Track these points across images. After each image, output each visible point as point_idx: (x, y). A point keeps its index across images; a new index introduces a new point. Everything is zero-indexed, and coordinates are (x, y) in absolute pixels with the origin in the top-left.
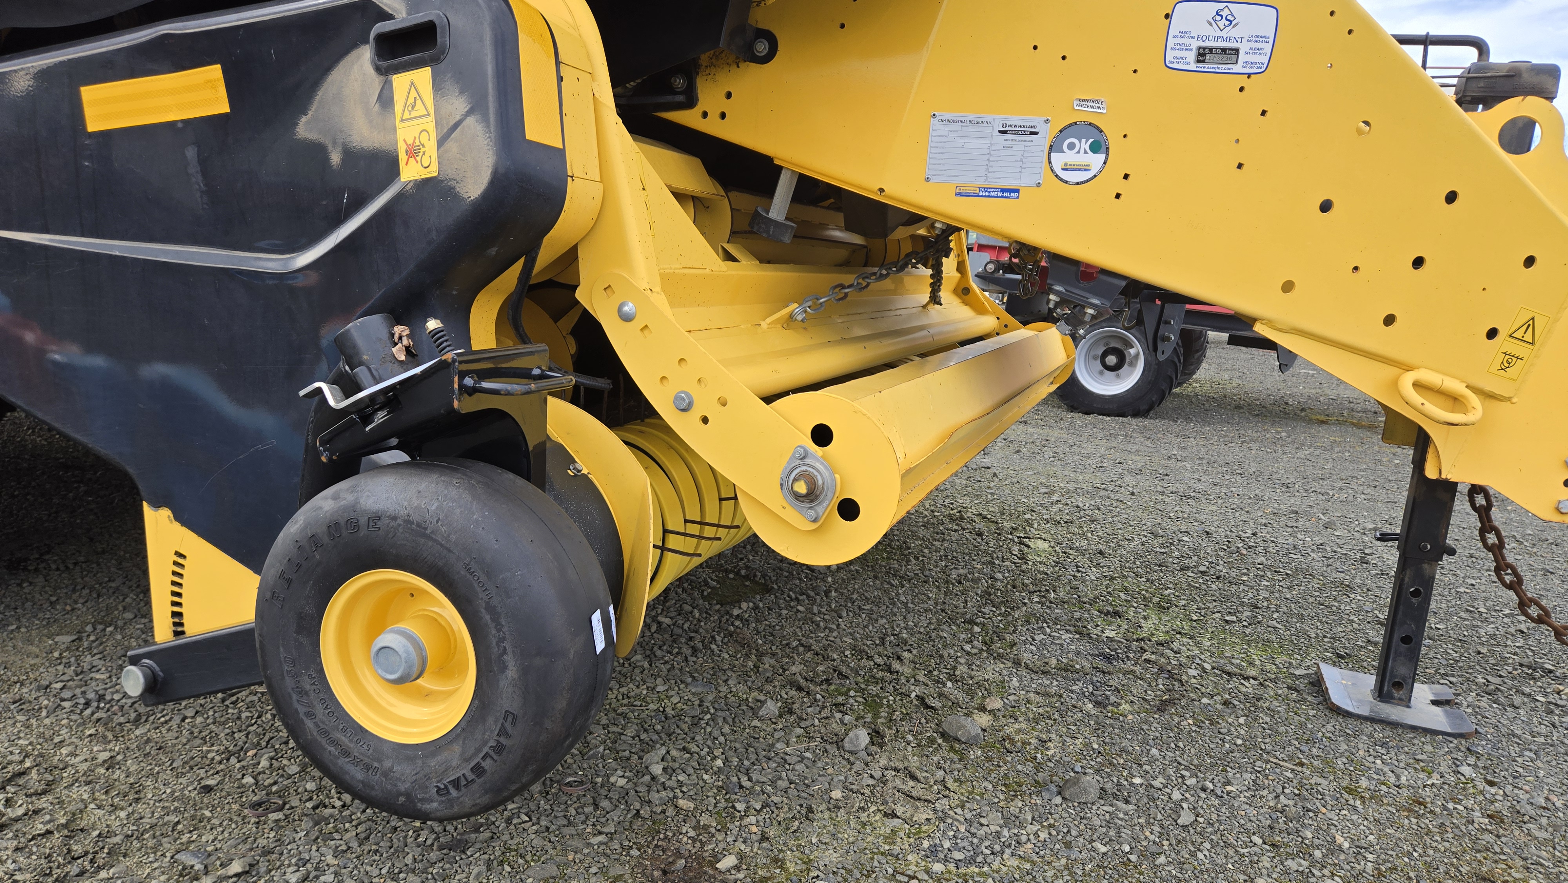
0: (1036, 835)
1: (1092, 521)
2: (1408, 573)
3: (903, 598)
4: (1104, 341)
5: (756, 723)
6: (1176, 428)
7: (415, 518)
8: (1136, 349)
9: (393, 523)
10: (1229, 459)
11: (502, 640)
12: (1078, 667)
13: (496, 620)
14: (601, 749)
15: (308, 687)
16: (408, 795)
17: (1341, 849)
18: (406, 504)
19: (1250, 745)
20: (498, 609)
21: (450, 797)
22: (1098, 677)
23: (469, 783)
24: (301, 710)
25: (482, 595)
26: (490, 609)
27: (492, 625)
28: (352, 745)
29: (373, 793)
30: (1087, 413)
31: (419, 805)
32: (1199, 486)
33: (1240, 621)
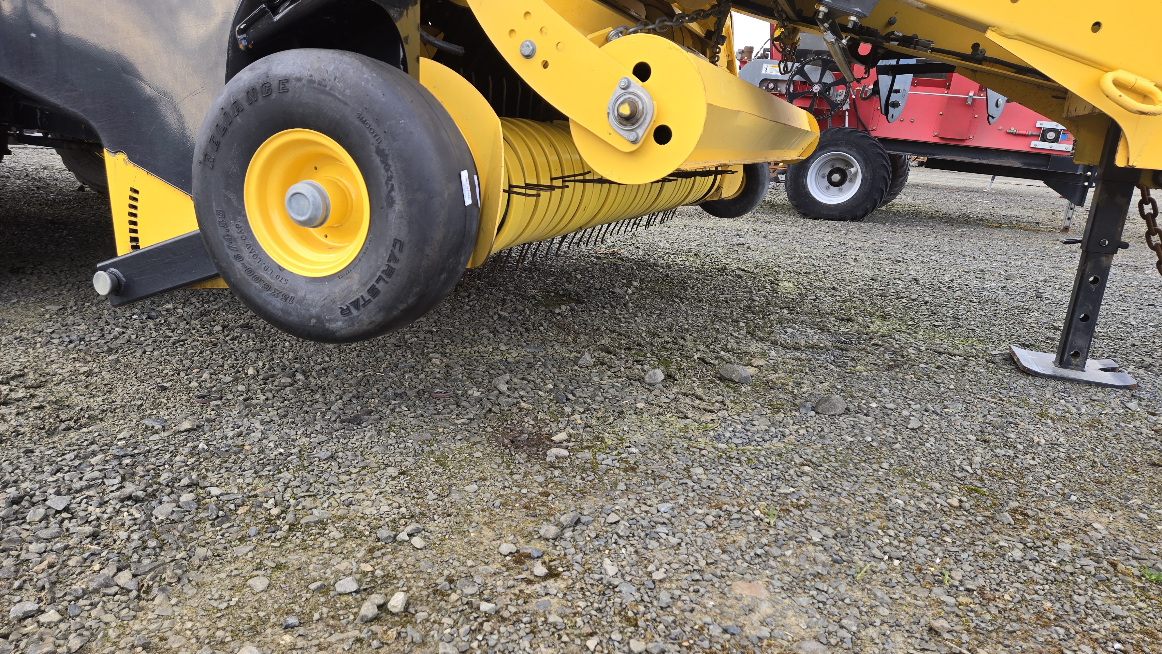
0: (797, 431)
1: (825, 272)
2: (1089, 265)
3: (684, 309)
4: (831, 163)
5: (576, 368)
6: (884, 228)
7: (317, 78)
8: (856, 169)
9: (299, 84)
10: (928, 243)
11: (390, 178)
12: (822, 345)
13: (385, 162)
14: (460, 376)
15: (236, 235)
16: (318, 318)
17: (1039, 444)
18: (308, 66)
19: (959, 390)
20: (387, 152)
21: (352, 316)
22: (838, 352)
23: (367, 302)
24: (231, 254)
25: (373, 140)
26: (380, 152)
27: (381, 166)
28: (272, 281)
29: (291, 318)
30: (816, 219)
31: (327, 324)
32: (905, 257)
33: (945, 326)
